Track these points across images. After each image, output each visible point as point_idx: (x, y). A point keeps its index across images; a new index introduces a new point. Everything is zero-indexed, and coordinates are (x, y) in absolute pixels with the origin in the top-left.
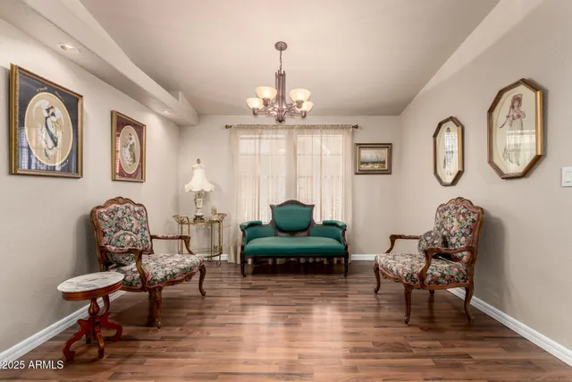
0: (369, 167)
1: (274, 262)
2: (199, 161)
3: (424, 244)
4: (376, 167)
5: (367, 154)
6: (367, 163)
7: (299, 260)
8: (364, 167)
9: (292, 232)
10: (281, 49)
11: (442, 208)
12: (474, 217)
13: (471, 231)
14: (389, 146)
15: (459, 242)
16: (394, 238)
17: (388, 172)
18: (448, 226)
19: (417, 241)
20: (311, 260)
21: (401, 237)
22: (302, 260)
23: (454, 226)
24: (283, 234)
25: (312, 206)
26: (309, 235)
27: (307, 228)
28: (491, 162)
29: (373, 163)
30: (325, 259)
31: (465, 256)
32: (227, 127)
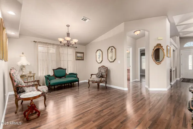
0: (79, 58)
1: (54, 87)
2: (23, 53)
3: (97, 75)
4: (81, 58)
5: (79, 55)
6: (79, 57)
7: (62, 85)
8: (78, 58)
9: (60, 77)
10: (68, 27)
11: (100, 68)
12: (106, 69)
13: (106, 71)
14: (83, 53)
15: (104, 74)
16: (92, 75)
17: (83, 60)
18: (101, 71)
19: (95, 75)
20: (66, 85)
21: (93, 74)
22: (63, 85)
23: (103, 71)
24: (58, 78)
25: (66, 69)
26: (65, 78)
27: (65, 76)
28: (108, 59)
29: (80, 57)
30: (70, 84)
31: (105, 76)
32: (34, 41)
